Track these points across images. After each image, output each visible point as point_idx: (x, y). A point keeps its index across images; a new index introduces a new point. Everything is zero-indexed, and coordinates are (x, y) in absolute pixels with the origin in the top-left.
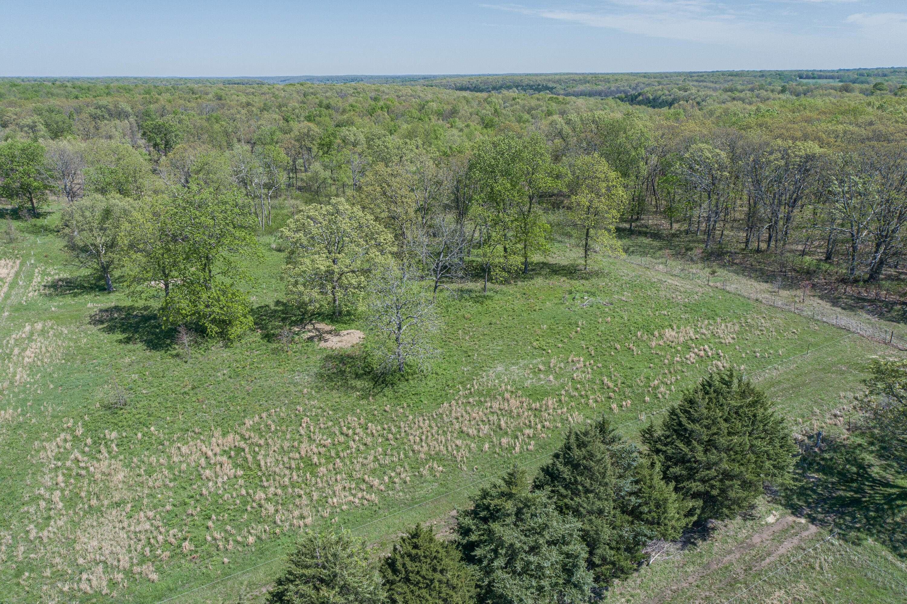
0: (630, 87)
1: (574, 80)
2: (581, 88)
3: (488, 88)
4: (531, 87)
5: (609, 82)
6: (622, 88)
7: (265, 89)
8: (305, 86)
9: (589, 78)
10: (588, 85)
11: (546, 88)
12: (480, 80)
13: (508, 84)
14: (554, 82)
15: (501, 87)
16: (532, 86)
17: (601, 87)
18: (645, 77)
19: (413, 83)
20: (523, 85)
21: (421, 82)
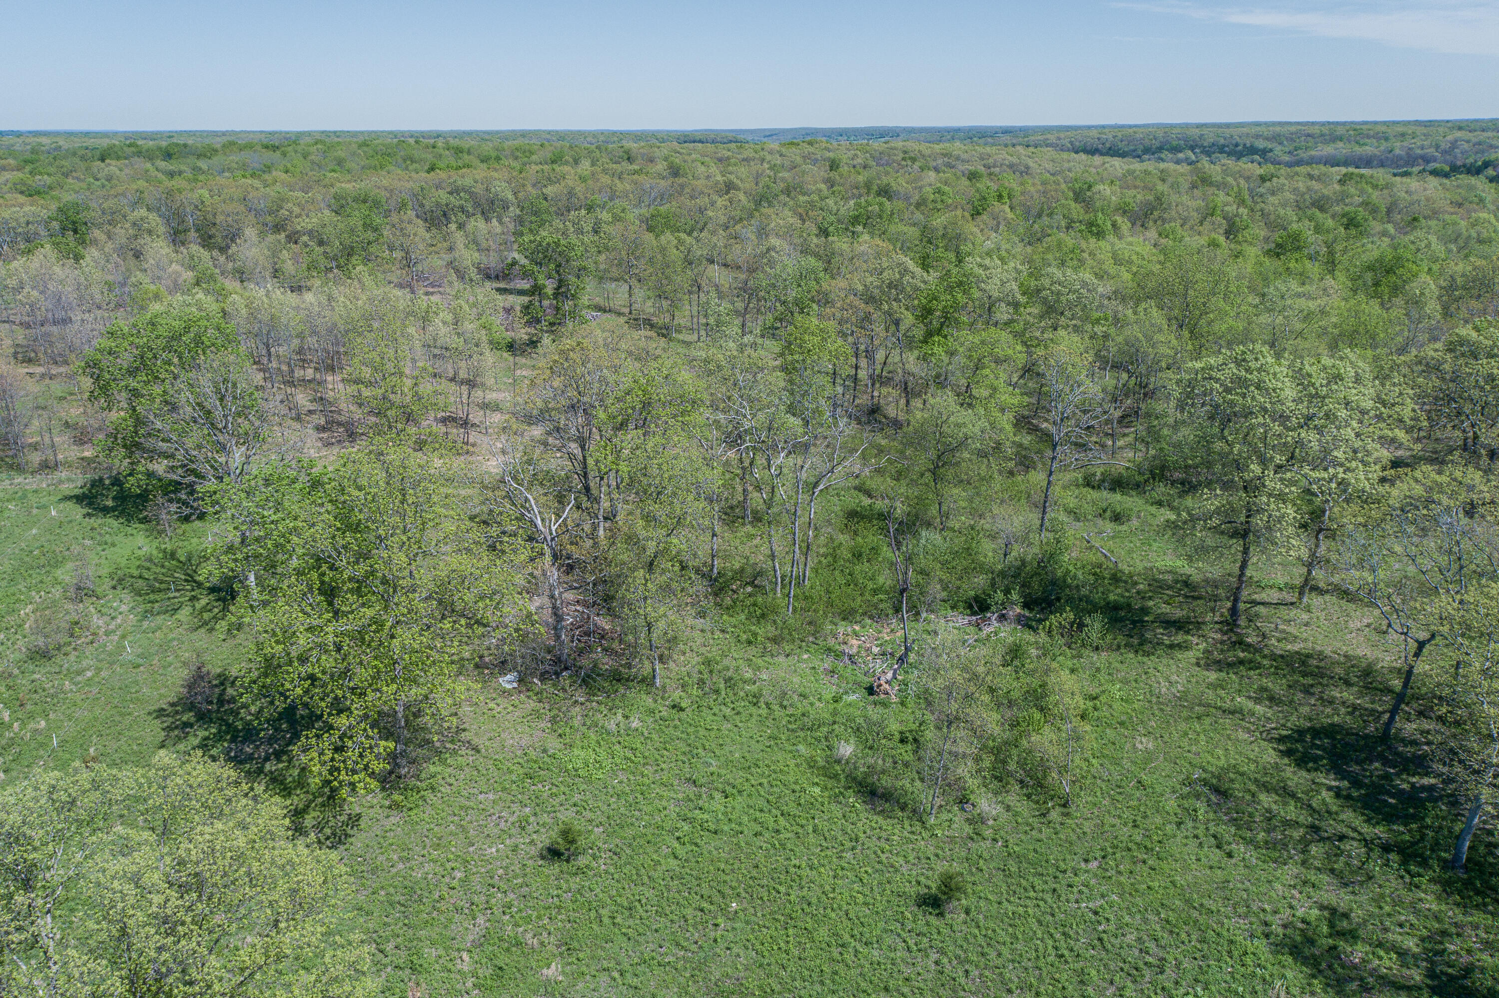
0: (1437, 147)
1: (1309, 135)
2: (1328, 150)
3: (1134, 151)
4: (1222, 150)
5: (1387, 139)
6: (1419, 151)
7: (748, 151)
8: (816, 146)
9: (1340, 131)
10: (1340, 144)
11: (1252, 151)
12: (1120, 135)
13: (1174, 143)
14: (1267, 139)
15: (1160, 149)
16: (1224, 146)
17: (1369, 149)
18: (1460, 128)
19: (989, 140)
20: (1205, 144)
21: (1006, 138)
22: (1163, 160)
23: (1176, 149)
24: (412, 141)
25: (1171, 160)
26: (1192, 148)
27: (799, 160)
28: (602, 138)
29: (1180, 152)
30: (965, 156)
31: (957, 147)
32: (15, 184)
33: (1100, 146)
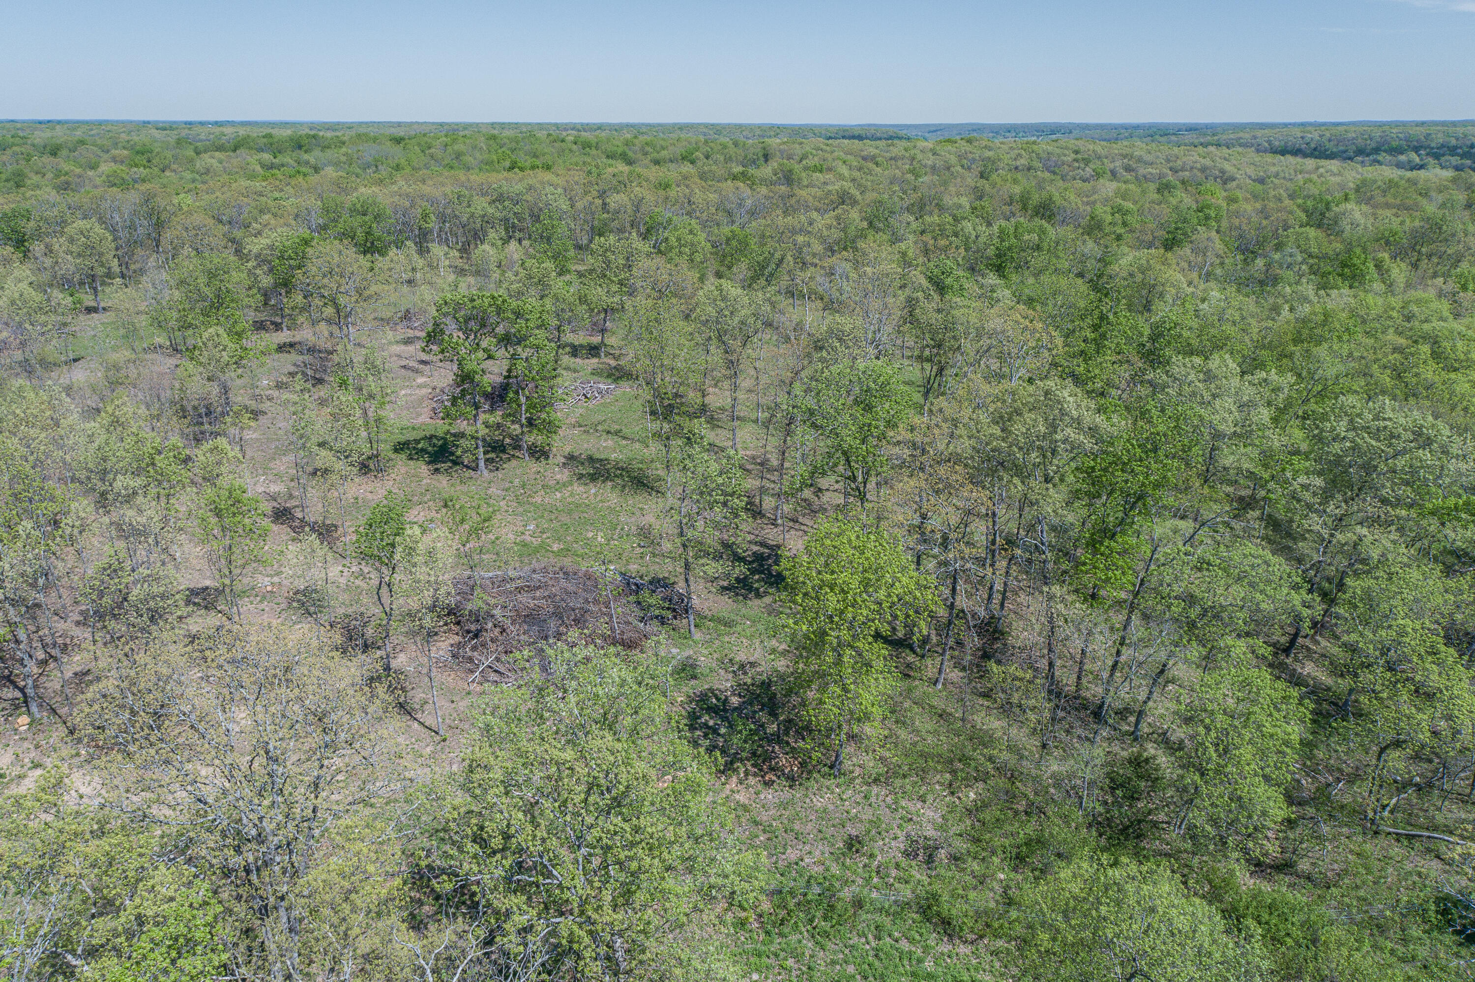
3: (1345, 151)
7: (898, 148)
8: (976, 144)
13: (1394, 144)
15: (1377, 150)
16: (1455, 148)
19: (1173, 138)
20: (1433, 145)
21: (1190, 137)
22: (1379, 163)
23: (1396, 151)
24: (542, 135)
25: (1390, 164)
26: (1416, 149)
27: (953, 160)
28: (758, 132)
29: (1402, 153)
30: (1148, 158)
31: (1140, 149)
32: (108, 176)
33: (1304, 146)
